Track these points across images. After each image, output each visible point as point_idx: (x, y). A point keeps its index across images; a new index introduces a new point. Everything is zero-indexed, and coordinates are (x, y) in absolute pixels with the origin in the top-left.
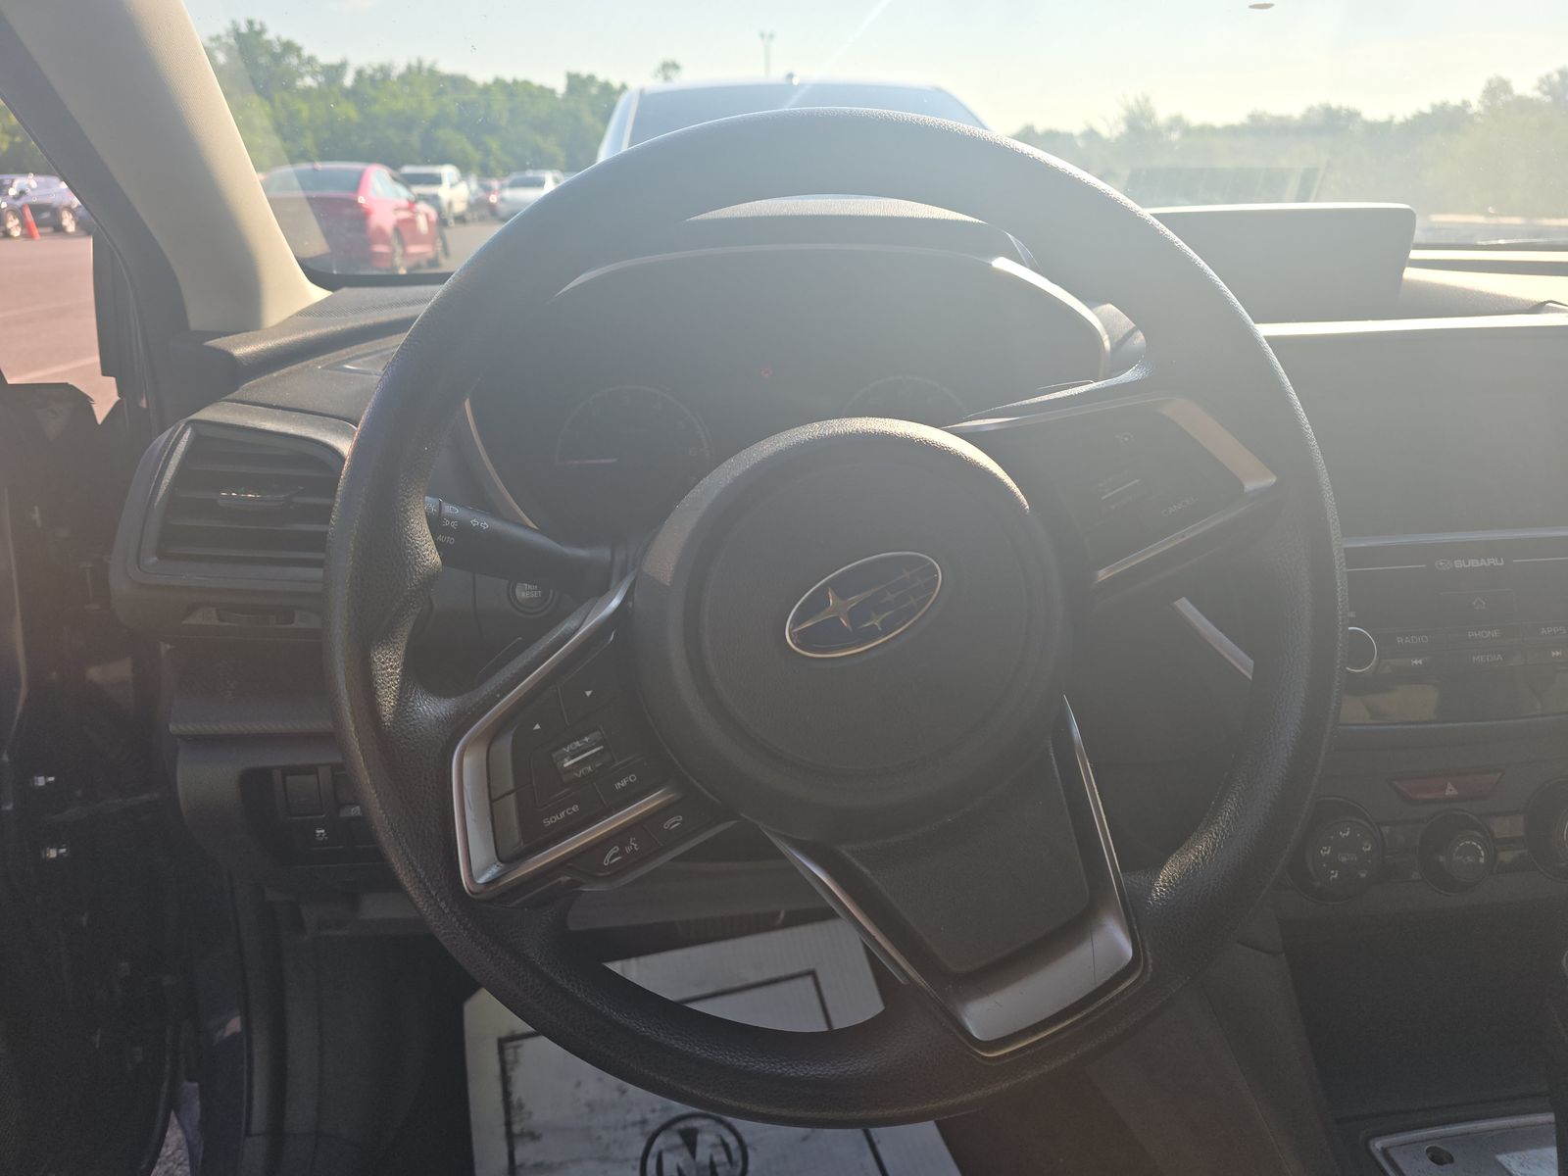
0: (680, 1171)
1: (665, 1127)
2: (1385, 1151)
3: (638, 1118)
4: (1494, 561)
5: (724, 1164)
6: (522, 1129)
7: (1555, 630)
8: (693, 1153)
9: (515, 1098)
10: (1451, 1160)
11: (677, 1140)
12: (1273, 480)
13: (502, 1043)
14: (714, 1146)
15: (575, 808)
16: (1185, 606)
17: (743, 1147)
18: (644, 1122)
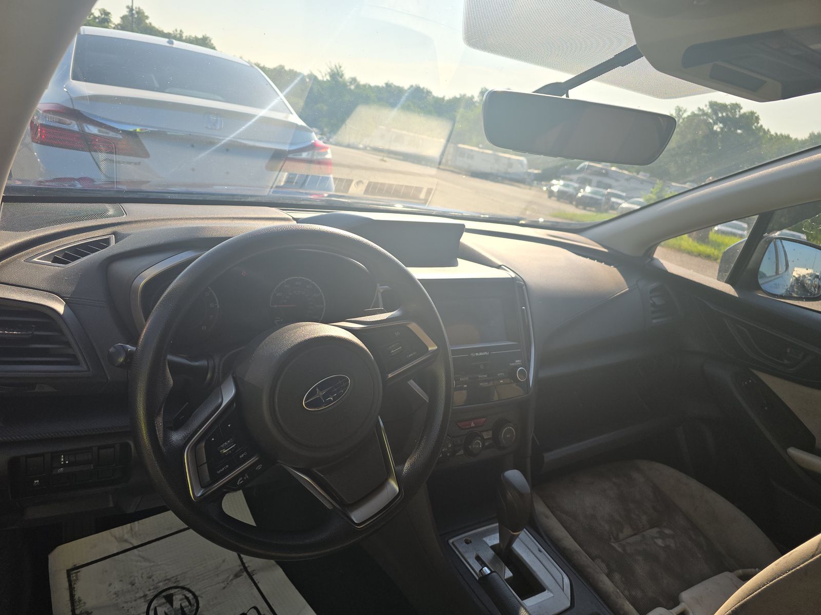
0: (166, 613)
1: (156, 597)
2: (453, 543)
3: (142, 595)
4: (486, 353)
5: (188, 606)
6: (81, 611)
7: (501, 374)
8: (172, 604)
9: (76, 597)
10: (471, 542)
11: (163, 600)
12: (436, 348)
13: (69, 572)
14: (181, 600)
15: (227, 466)
16: (412, 383)
17: (195, 597)
18: (145, 596)
